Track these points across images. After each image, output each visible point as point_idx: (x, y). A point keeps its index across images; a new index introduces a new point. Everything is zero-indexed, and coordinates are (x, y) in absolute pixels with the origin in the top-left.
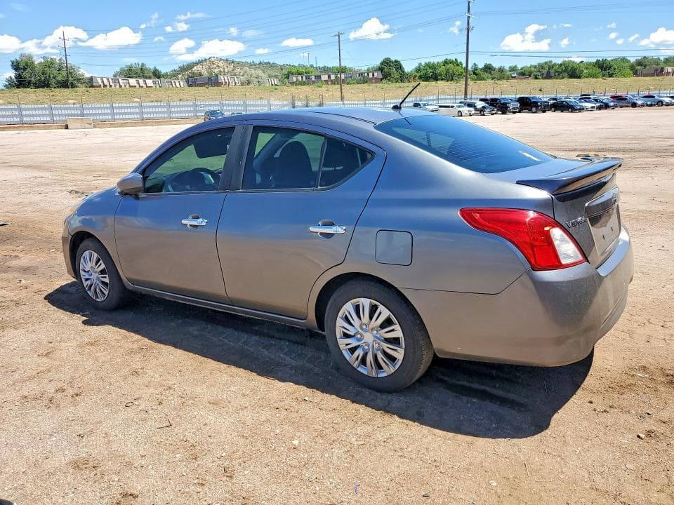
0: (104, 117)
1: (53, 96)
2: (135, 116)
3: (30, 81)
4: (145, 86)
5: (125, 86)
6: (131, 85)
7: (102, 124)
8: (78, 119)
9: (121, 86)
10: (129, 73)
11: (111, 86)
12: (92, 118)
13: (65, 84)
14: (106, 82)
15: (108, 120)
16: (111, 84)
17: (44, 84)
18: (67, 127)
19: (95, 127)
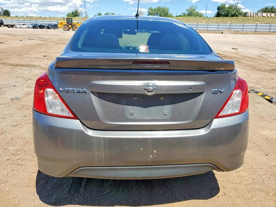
0: (238, 30)
1: (223, 20)
2: (253, 30)
3: (222, 14)
4: (270, 16)
5: (260, 16)
6: (263, 16)
7: (237, 32)
8: (227, 30)
9: (258, 16)
10: (266, 10)
11: (253, 16)
12: (233, 30)
13: (233, 16)
14: (252, 15)
15: (240, 31)
16: (254, 15)
17: (226, 15)
18: (222, 33)
19: (233, 34)
